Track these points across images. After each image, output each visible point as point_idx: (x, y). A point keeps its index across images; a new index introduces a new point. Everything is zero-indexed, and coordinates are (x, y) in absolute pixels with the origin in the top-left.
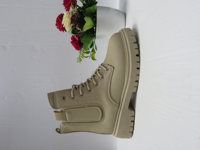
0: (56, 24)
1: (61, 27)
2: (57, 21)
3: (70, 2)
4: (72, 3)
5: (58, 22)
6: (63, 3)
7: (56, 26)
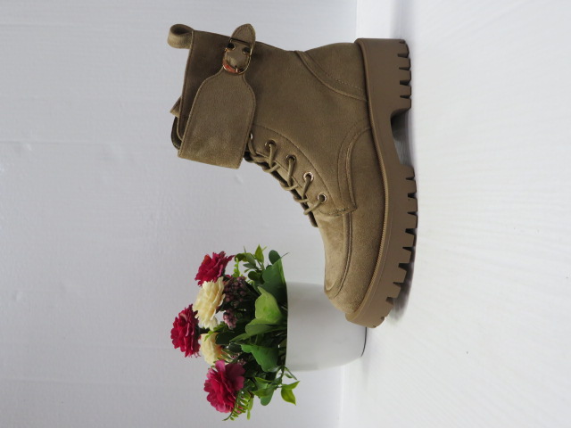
1: (187, 334)
5: (181, 324)
7: (172, 337)
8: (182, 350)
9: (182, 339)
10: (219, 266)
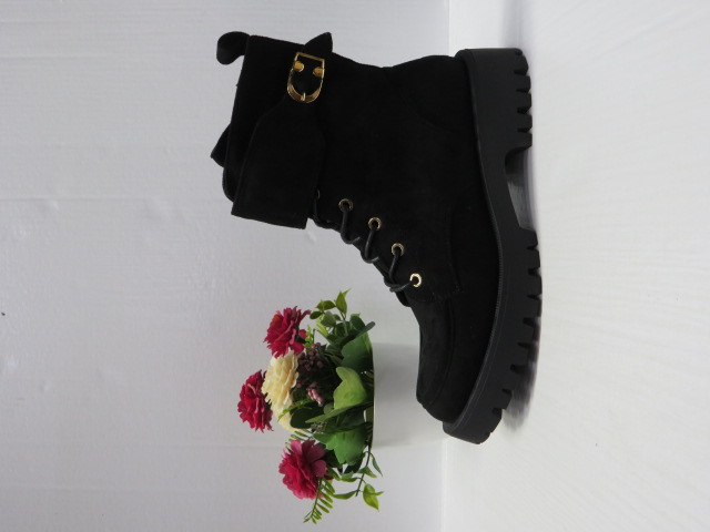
0: (240, 405)
1: (256, 411)
2: (242, 395)
3: (289, 329)
4: (295, 331)
5: (248, 396)
6: (266, 334)
7: (239, 410)
8: (252, 427)
9: (251, 414)
10: (292, 328)
